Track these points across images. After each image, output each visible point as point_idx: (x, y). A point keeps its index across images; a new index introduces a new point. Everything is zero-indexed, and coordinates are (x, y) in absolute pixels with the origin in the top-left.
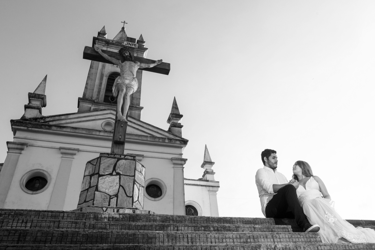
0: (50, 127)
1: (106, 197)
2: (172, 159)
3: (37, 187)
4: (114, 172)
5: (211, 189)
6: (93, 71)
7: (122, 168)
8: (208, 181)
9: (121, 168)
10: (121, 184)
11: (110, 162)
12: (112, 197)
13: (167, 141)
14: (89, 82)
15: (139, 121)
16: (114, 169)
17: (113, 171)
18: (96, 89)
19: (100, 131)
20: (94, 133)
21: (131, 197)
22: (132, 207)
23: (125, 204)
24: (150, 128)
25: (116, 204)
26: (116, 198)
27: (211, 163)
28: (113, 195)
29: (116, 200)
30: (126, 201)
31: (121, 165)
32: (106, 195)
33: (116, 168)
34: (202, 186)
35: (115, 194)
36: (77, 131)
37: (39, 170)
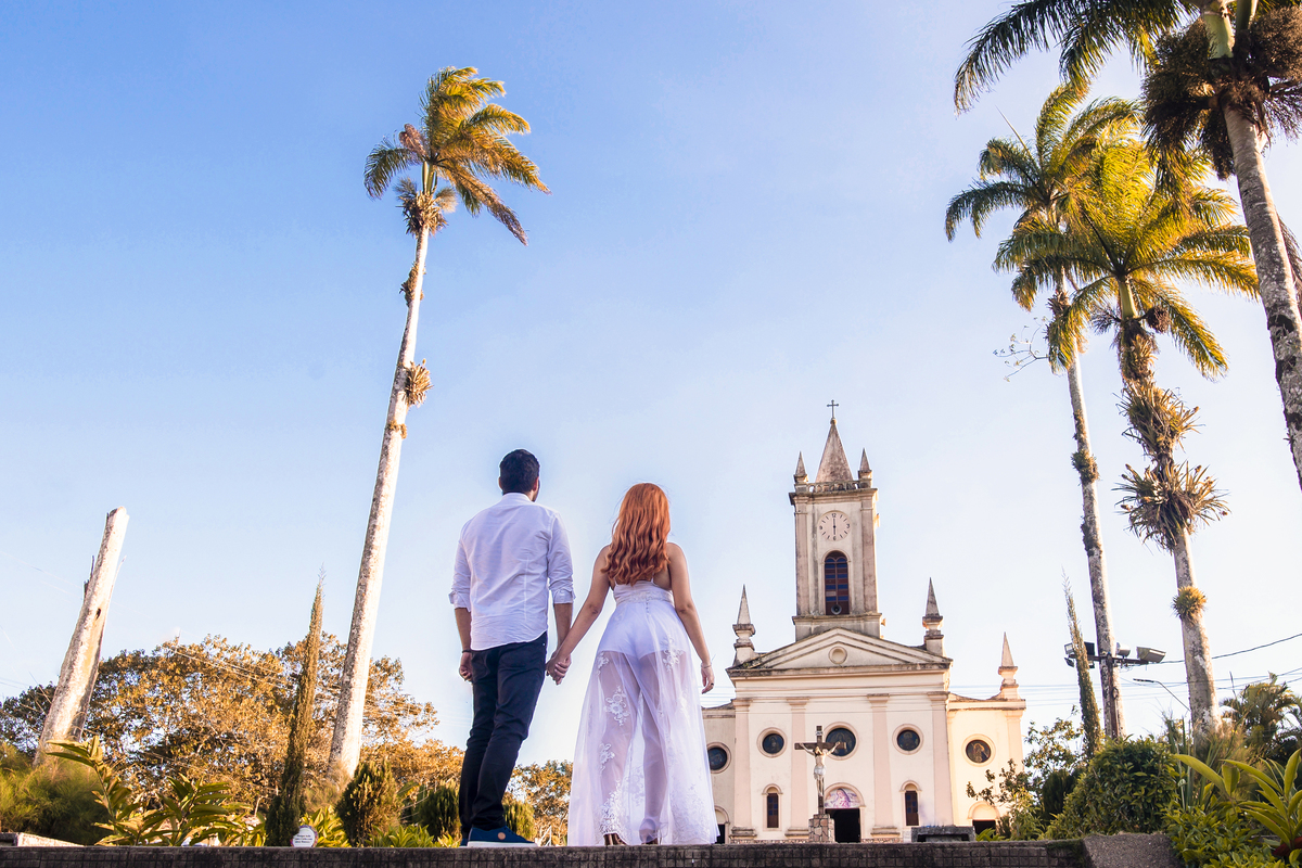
0: (769, 671)
2: (928, 694)
3: (775, 747)
5: (1010, 712)
6: (802, 560)
8: (1006, 700)
13: (919, 668)
14: (800, 583)
15: (878, 638)
18: (812, 594)
19: (828, 668)
20: (821, 672)
24: (895, 647)
27: (1012, 668)
34: (995, 709)
36: (801, 672)
37: (772, 730)
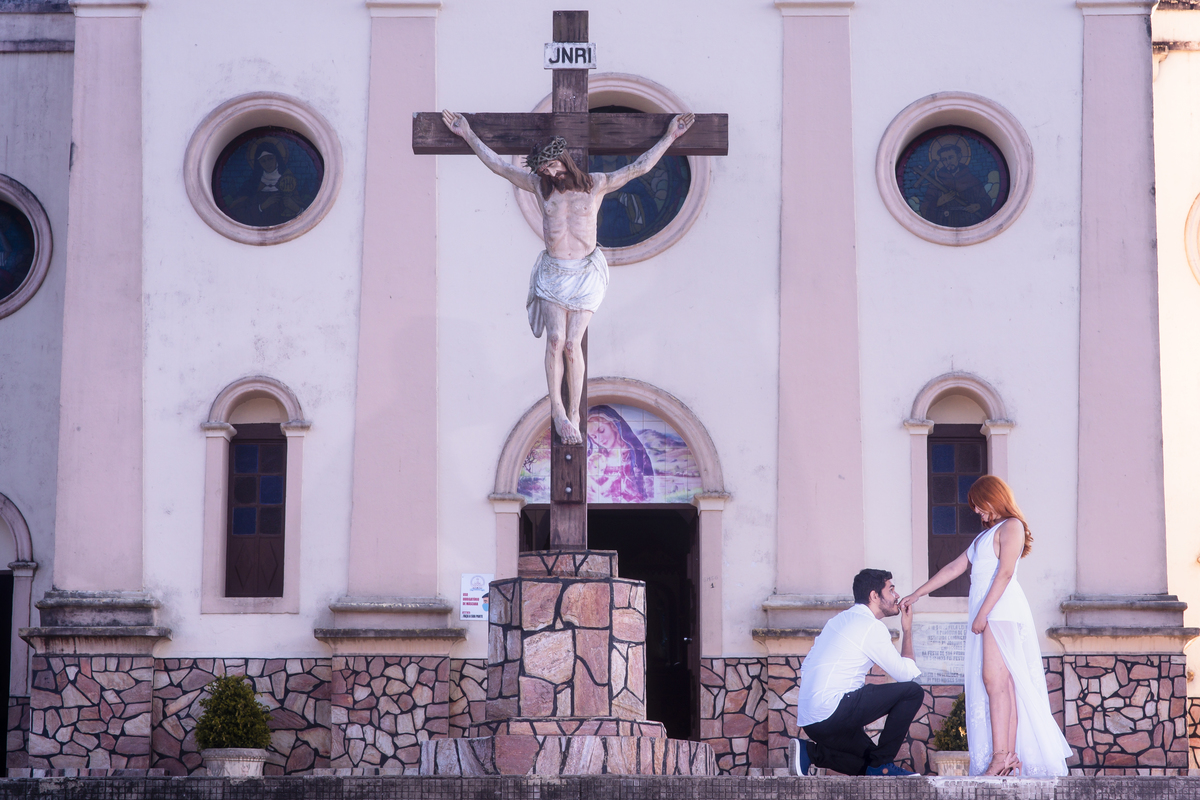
1: (545, 690)
3: (275, 189)
4: (559, 620)
7: (577, 609)
9: (574, 608)
10: (578, 653)
11: (544, 594)
12: (560, 688)
16: (558, 614)
17: (555, 620)
21: (604, 685)
22: (610, 715)
23: (593, 703)
25: (570, 705)
26: (569, 690)
28: (563, 684)
29: (570, 696)
30: (594, 696)
31: (572, 601)
32: (544, 683)
33: (563, 610)
35: (565, 680)
37: (262, 101)
